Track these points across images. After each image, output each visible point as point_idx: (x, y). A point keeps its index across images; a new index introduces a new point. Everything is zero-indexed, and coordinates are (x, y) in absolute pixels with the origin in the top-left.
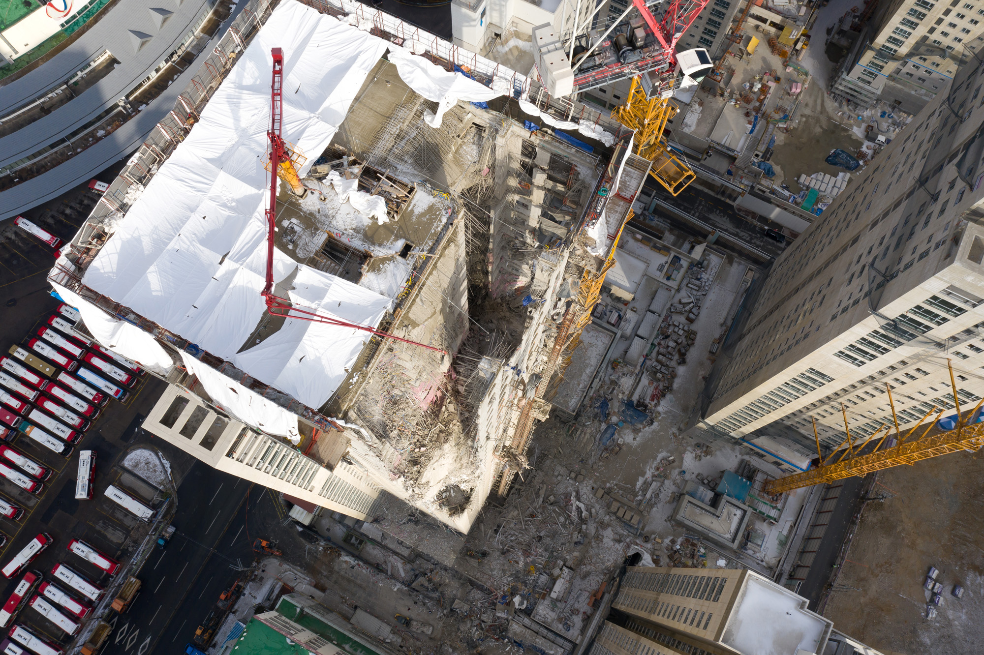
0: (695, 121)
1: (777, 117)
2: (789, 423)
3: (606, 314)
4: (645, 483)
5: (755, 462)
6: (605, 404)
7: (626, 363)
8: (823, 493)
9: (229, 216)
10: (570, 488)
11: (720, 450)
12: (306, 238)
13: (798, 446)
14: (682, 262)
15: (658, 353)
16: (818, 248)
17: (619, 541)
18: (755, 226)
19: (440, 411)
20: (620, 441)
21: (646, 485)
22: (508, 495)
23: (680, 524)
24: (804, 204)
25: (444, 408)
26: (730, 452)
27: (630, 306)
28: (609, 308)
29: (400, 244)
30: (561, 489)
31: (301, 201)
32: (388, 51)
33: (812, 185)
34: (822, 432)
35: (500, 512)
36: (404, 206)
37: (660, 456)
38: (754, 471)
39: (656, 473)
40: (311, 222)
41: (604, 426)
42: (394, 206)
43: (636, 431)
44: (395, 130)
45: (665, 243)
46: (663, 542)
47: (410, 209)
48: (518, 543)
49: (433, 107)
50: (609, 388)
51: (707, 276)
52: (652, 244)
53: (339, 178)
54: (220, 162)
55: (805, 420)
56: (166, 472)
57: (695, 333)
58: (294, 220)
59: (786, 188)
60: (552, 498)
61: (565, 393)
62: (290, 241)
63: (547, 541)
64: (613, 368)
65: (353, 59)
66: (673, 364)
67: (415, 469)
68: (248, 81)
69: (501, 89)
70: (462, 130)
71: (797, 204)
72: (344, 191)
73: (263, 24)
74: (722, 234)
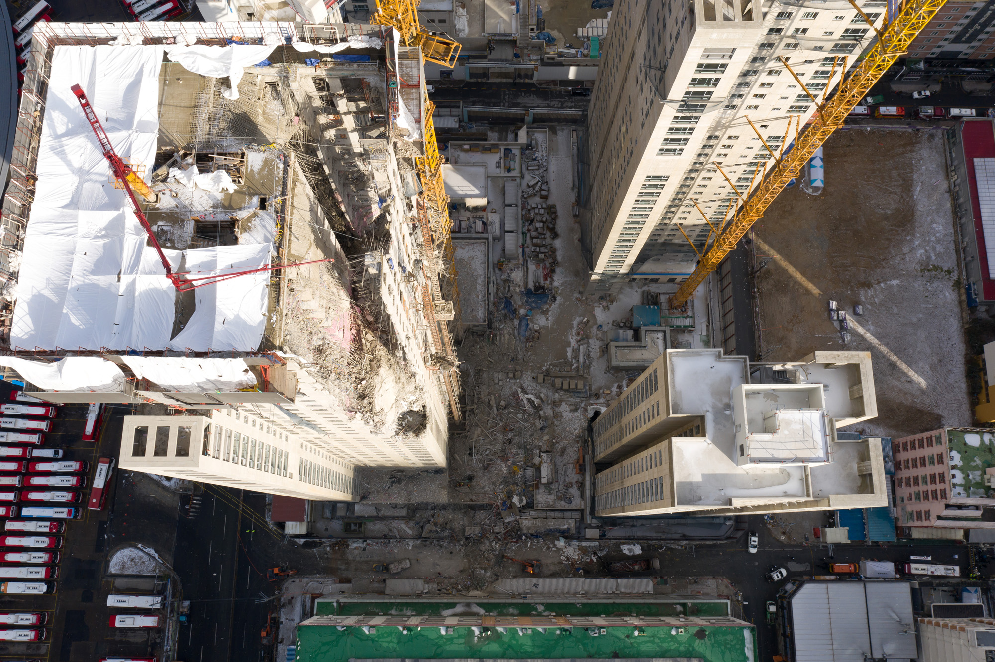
0: (466, 23)
2: (661, 240)
3: (471, 227)
4: (573, 351)
5: (653, 288)
6: (508, 302)
7: (509, 260)
8: (719, 286)
9: (104, 243)
10: (514, 388)
11: (622, 293)
12: (177, 232)
13: (681, 255)
14: (514, 151)
15: (532, 238)
16: (611, 79)
17: (576, 410)
18: (560, 92)
19: (361, 345)
20: (536, 327)
21: (576, 352)
22: (464, 419)
23: (618, 369)
24: (591, 53)
25: (363, 341)
26: (630, 290)
27: (489, 209)
28: (471, 220)
29: (256, 200)
30: (507, 391)
31: (158, 205)
32: (166, 53)
33: (590, 34)
34: (691, 233)
35: (466, 437)
36: (243, 170)
37: (575, 323)
38: (657, 296)
39: (579, 339)
40: (175, 217)
41: (516, 322)
42: (235, 172)
43: (545, 312)
44: (205, 116)
45: (492, 142)
46: (611, 391)
47: (249, 170)
48: (494, 454)
49: (226, 82)
50: (505, 288)
51: (541, 153)
52: (481, 149)
53: (179, 172)
54: (74, 204)
55: (672, 230)
56: (154, 558)
57: (554, 207)
58: (160, 223)
59: (570, 47)
60: (503, 403)
61: (469, 310)
62: (166, 240)
63: (517, 439)
64: (500, 270)
65: (140, 73)
66: (548, 241)
67: (365, 401)
68: (61, 129)
69: (274, 42)
70: (260, 93)
71: (585, 56)
72: (189, 180)
73: (49, 77)
74: (535, 111)
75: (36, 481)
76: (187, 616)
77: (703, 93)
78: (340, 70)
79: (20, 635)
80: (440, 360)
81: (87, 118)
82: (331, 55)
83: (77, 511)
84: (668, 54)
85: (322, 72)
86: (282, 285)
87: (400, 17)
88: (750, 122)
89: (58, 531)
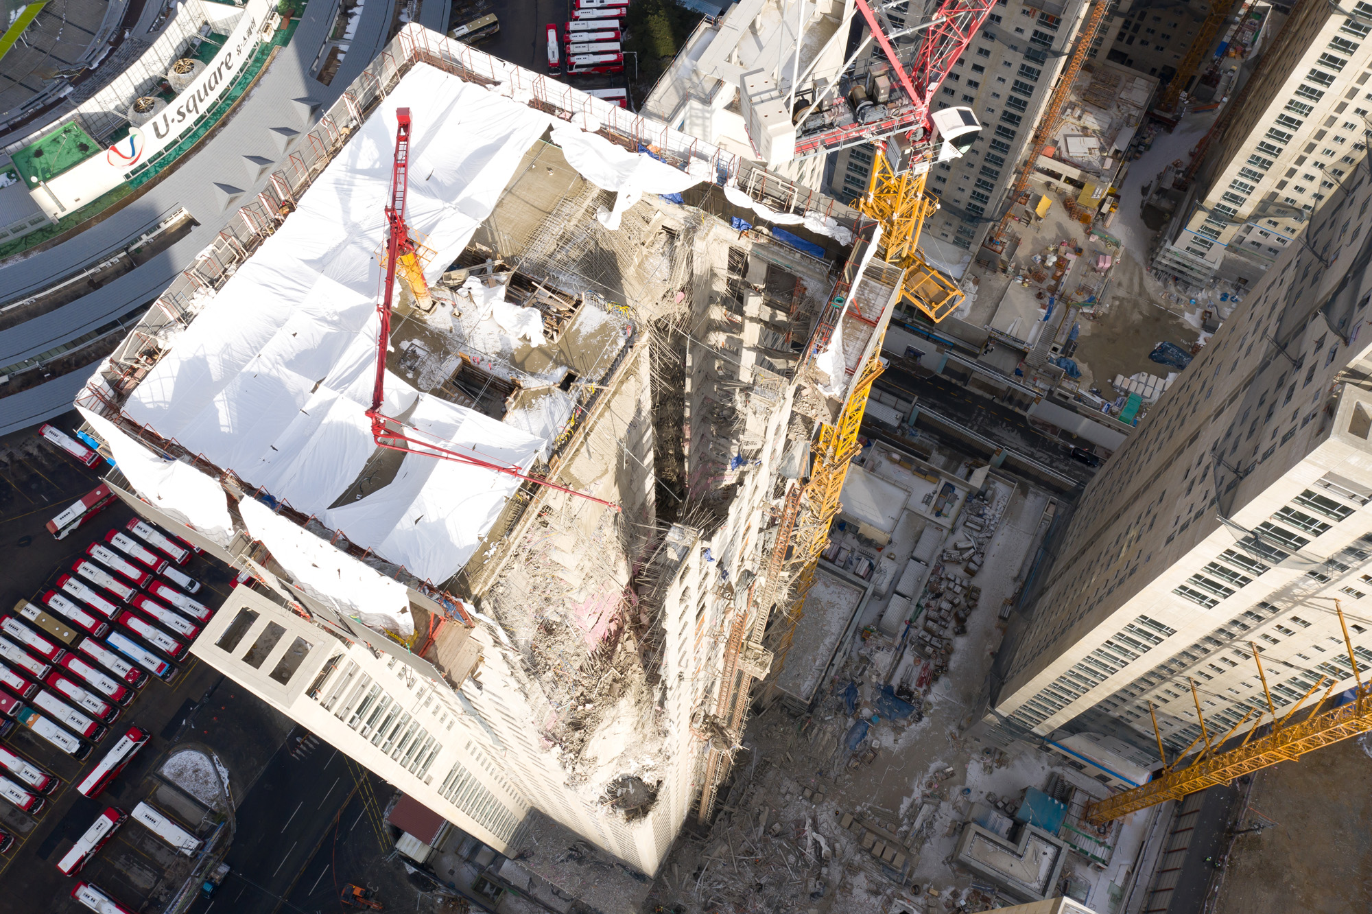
0: (970, 304)
1: (1080, 299)
2: (1116, 714)
3: (851, 563)
4: (912, 806)
5: (1070, 776)
6: (852, 690)
7: (882, 632)
8: (1172, 824)
9: (328, 334)
10: (803, 813)
11: (1020, 759)
12: (431, 364)
13: (1134, 750)
14: (957, 491)
15: (927, 618)
16: (1144, 458)
17: (876, 893)
18: (1057, 445)
19: (613, 651)
20: (875, 744)
21: (914, 810)
22: (713, 821)
23: (965, 867)
24: (1123, 414)
25: (619, 647)
26: (1034, 761)
27: (886, 551)
28: (856, 554)
29: (561, 373)
30: (790, 814)
31: (427, 317)
32: (551, 128)
33: (1132, 389)
34: (1164, 726)
35: (703, 848)
36: (567, 323)
37: (933, 767)
38: (1070, 790)
39: (928, 792)
40: (439, 343)
41: (851, 722)
42: (554, 321)
43: (898, 730)
44: (557, 230)
45: (933, 466)
46: (940, 895)
47: (575, 328)
48: (728, 894)
49: (609, 199)
50: (857, 668)
51: (992, 512)
52: (914, 467)
53: (481, 286)
54: (321, 264)
55: (1139, 708)
56: (222, 783)
57: (978, 591)
58: (416, 342)
59: (1097, 393)
60: (777, 827)
61: (795, 673)
62: (410, 368)
63: (771, 891)
64: (863, 639)
65: (505, 139)
66: (948, 633)
67: (577, 735)
68: (364, 163)
69: (701, 173)
70: (647, 236)
71: (1113, 414)
72: (486, 301)
73: (388, 94)
74: (1010, 454)
75: (149, 606)
76: (215, 887)
77: (1291, 536)
78: (773, 253)
79: (12, 792)
80: (714, 729)
81: (396, 155)
82: (770, 226)
83: (170, 671)
84: (1259, 456)
85: (746, 244)
86: (530, 508)
87: (895, 217)
88: (1339, 612)
89: (135, 684)
